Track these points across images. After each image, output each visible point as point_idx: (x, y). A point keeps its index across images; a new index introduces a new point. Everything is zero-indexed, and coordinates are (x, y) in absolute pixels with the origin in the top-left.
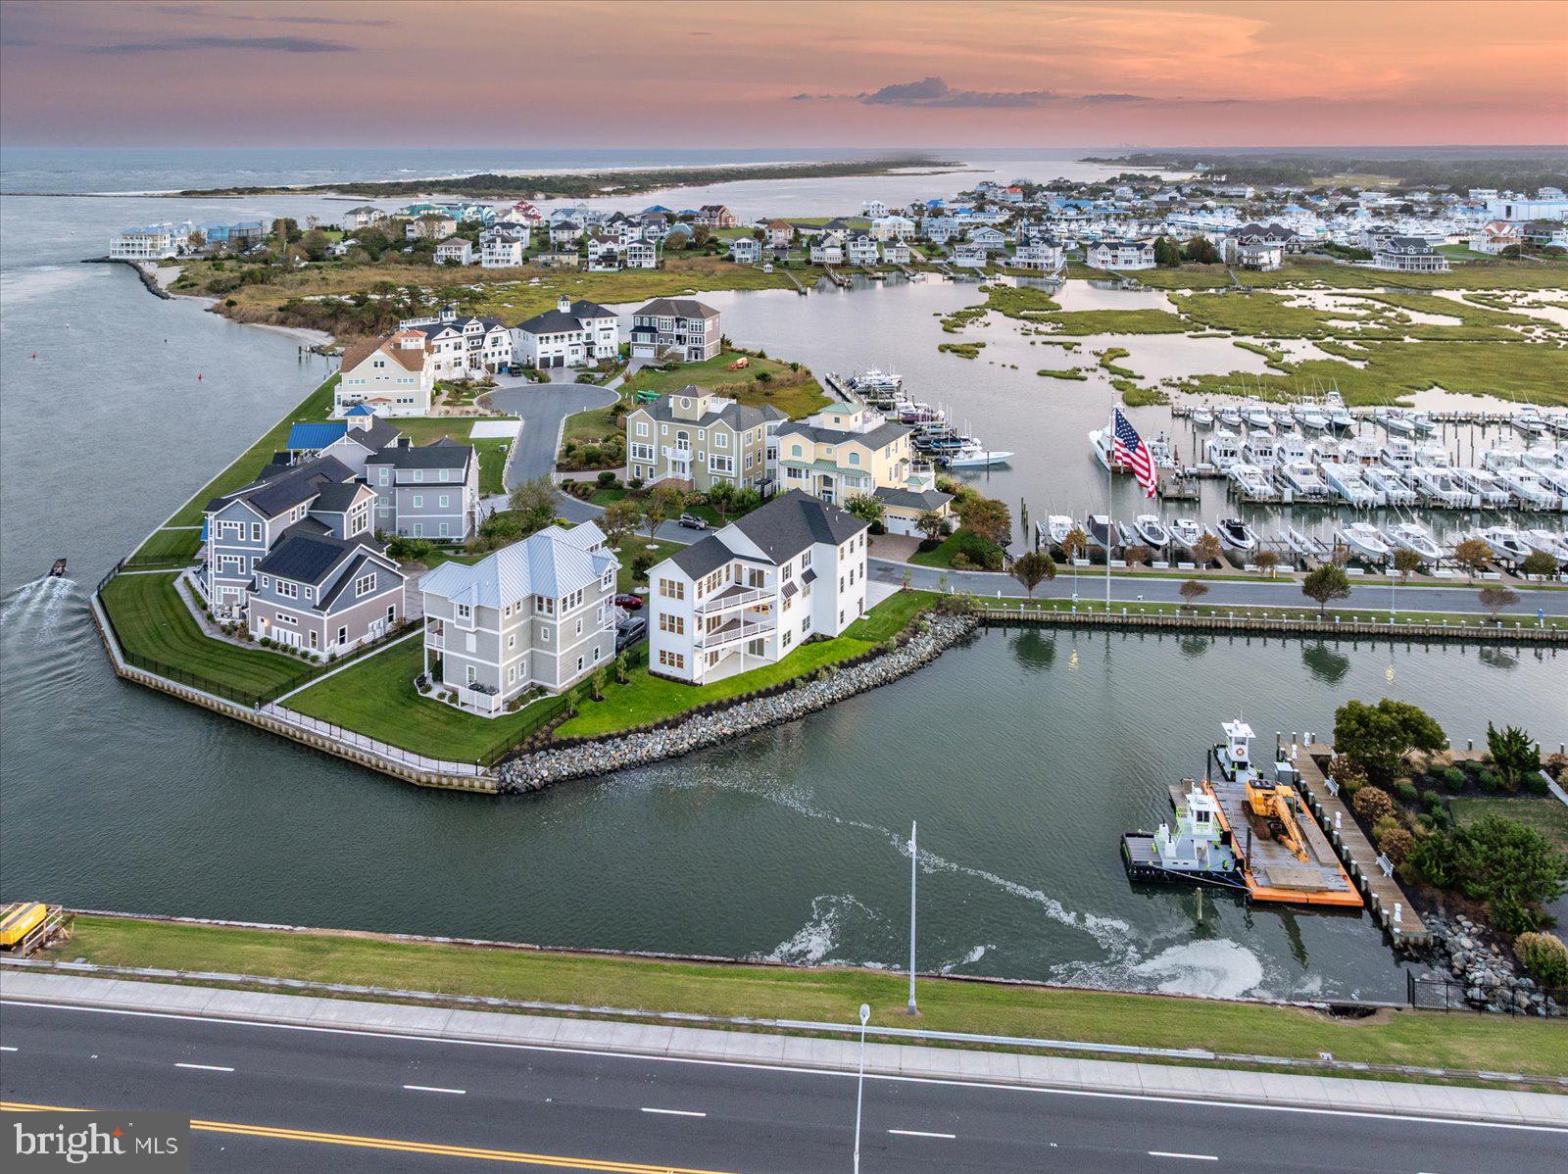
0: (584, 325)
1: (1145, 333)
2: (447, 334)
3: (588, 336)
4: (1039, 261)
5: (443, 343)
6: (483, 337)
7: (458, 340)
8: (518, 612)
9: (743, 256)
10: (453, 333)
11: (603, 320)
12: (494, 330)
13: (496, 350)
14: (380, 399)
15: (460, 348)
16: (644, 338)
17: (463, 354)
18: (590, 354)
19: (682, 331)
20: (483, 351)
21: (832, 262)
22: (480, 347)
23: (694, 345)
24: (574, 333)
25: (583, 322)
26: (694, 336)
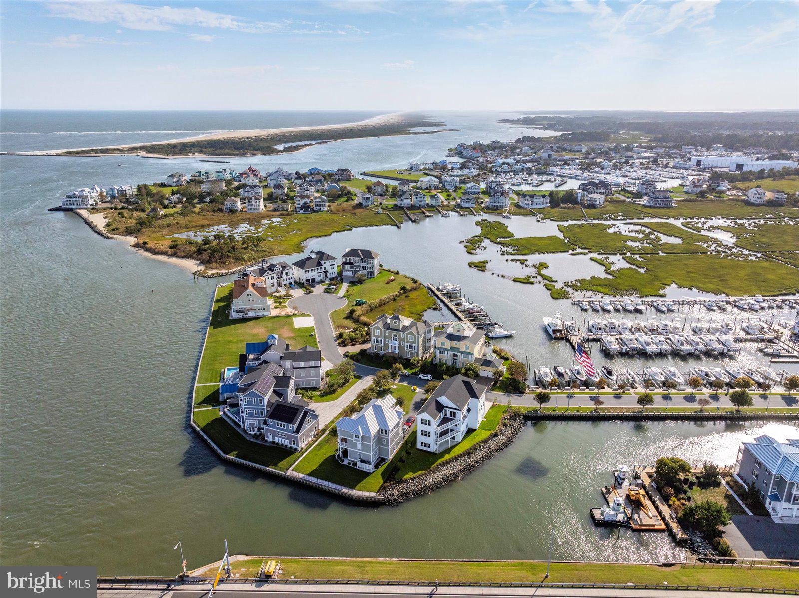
0: (322, 263)
2: (267, 273)
3: (325, 268)
5: (267, 278)
6: (282, 272)
7: (272, 275)
9: (367, 204)
10: (270, 272)
11: (330, 261)
12: (287, 269)
13: (287, 277)
14: (250, 310)
16: (347, 267)
17: (275, 281)
18: (326, 276)
19: (364, 264)
20: (282, 279)
21: (407, 206)
22: (281, 277)
23: (370, 270)
24: (319, 267)
25: (322, 262)
26: (370, 266)
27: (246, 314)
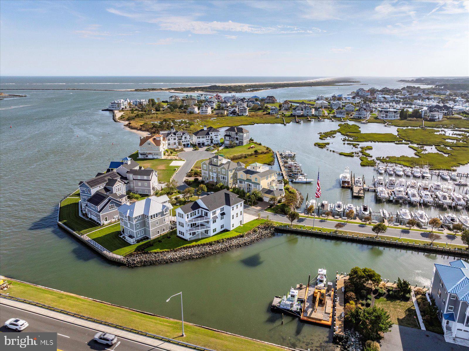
0: (210, 134)
1: (382, 142)
2: (172, 135)
3: (211, 137)
4: (361, 116)
5: (170, 138)
6: (182, 137)
7: (174, 137)
8: (139, 218)
10: (173, 135)
11: (215, 132)
12: (185, 134)
13: (186, 140)
14: (150, 154)
15: (175, 139)
16: (227, 138)
17: (176, 141)
18: (212, 142)
19: (237, 137)
20: (182, 141)
22: (181, 139)
23: (241, 141)
24: (207, 136)
25: (210, 133)
26: (241, 138)
27: (147, 156)
